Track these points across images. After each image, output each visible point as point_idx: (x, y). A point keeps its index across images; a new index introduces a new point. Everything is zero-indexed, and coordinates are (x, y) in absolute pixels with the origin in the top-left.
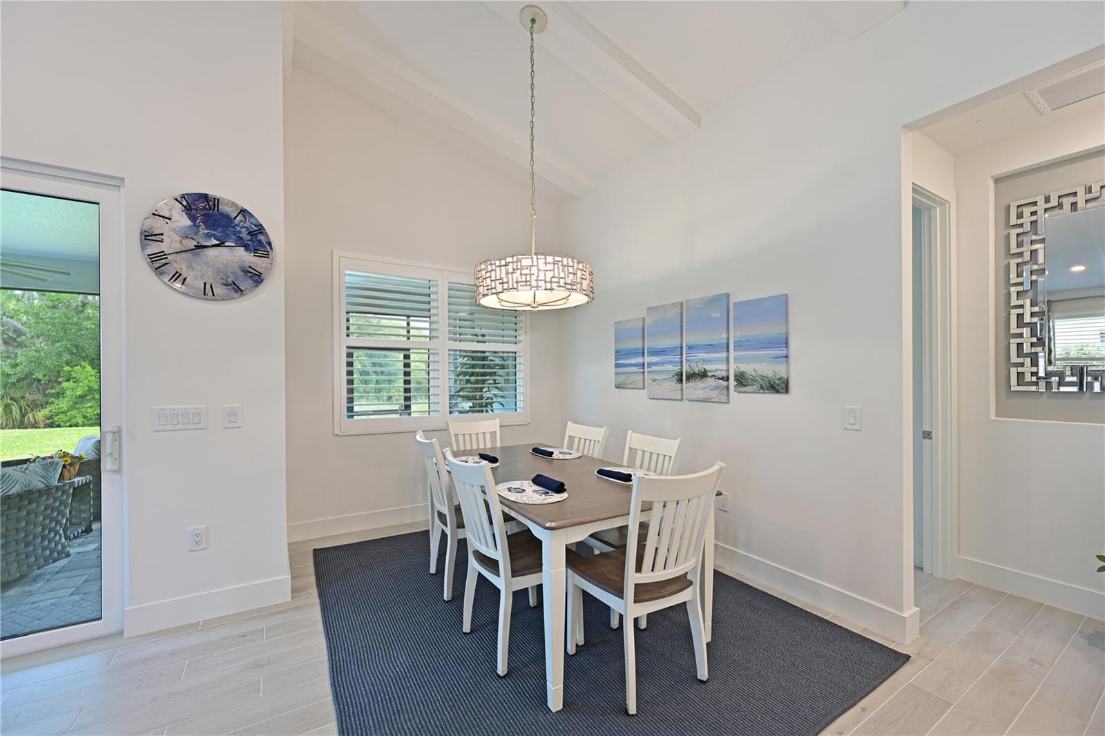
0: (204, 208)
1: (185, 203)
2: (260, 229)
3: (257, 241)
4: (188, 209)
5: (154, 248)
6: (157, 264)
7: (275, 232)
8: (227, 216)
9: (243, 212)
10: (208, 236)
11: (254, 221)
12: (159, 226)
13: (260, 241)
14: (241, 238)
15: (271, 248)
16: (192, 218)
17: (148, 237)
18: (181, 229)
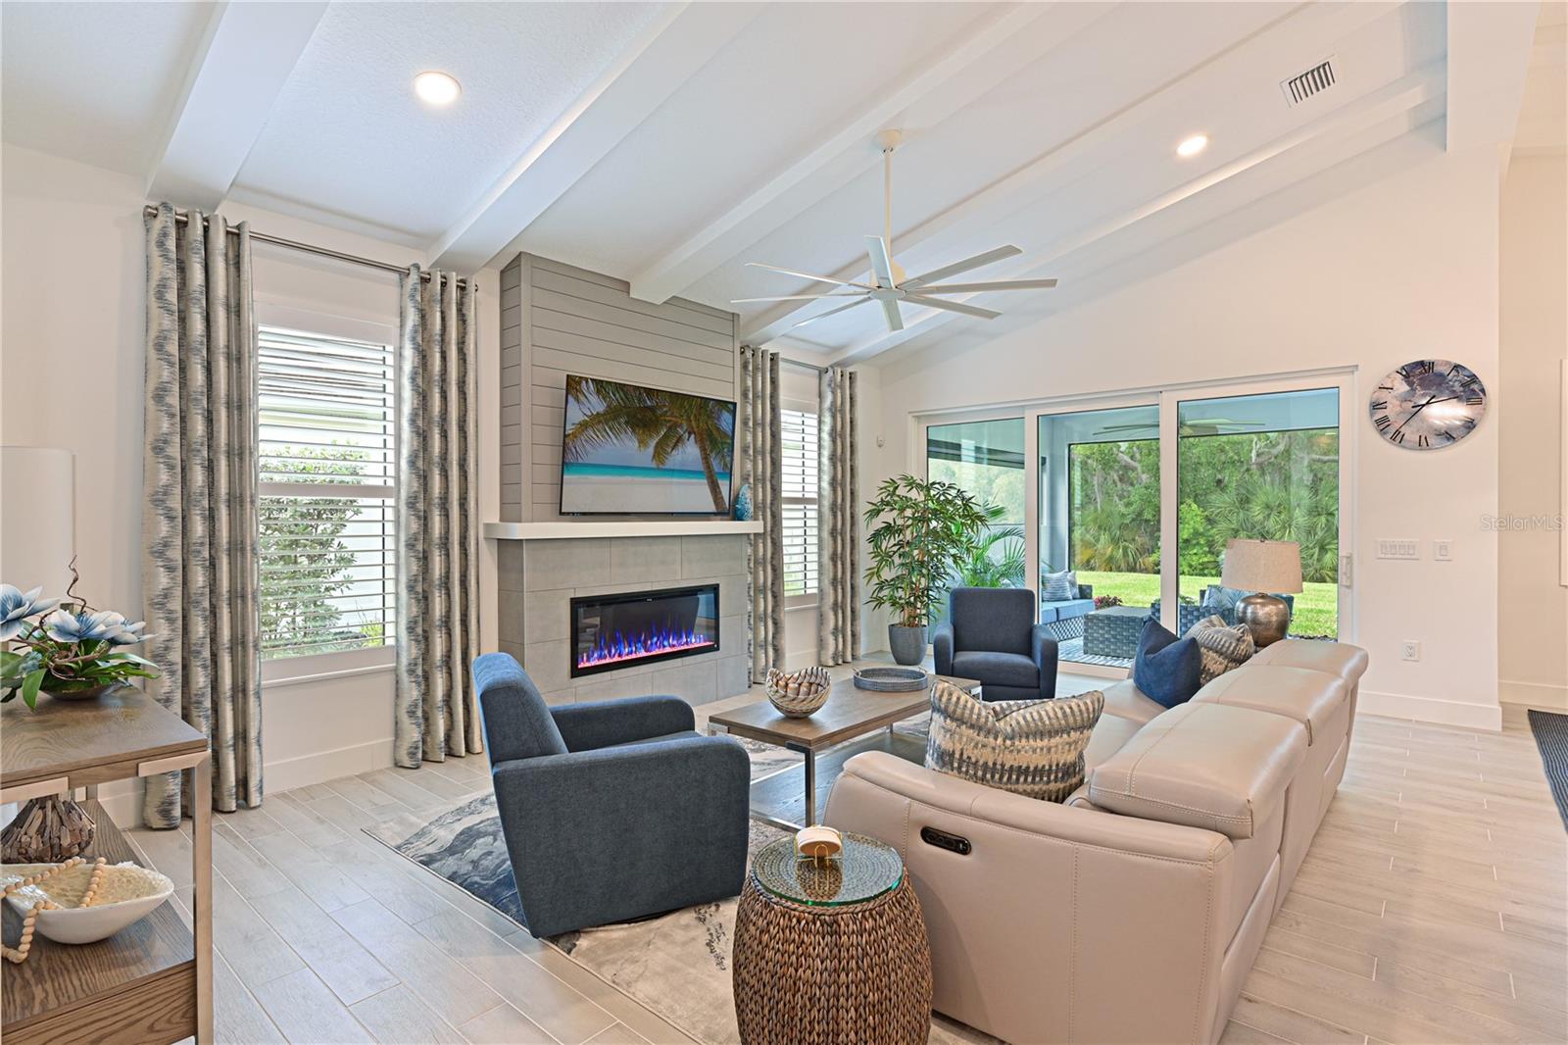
0: (1421, 373)
1: (1404, 373)
2: (1474, 379)
3: (1470, 389)
4: (1407, 377)
5: (1380, 414)
6: (1381, 427)
7: (1489, 381)
8: (1441, 375)
9: (1457, 367)
10: (1424, 395)
11: (1466, 373)
12: (1384, 396)
13: (1473, 390)
14: (1454, 391)
15: (1485, 394)
16: (1411, 384)
17: (1376, 406)
18: (1400, 395)
